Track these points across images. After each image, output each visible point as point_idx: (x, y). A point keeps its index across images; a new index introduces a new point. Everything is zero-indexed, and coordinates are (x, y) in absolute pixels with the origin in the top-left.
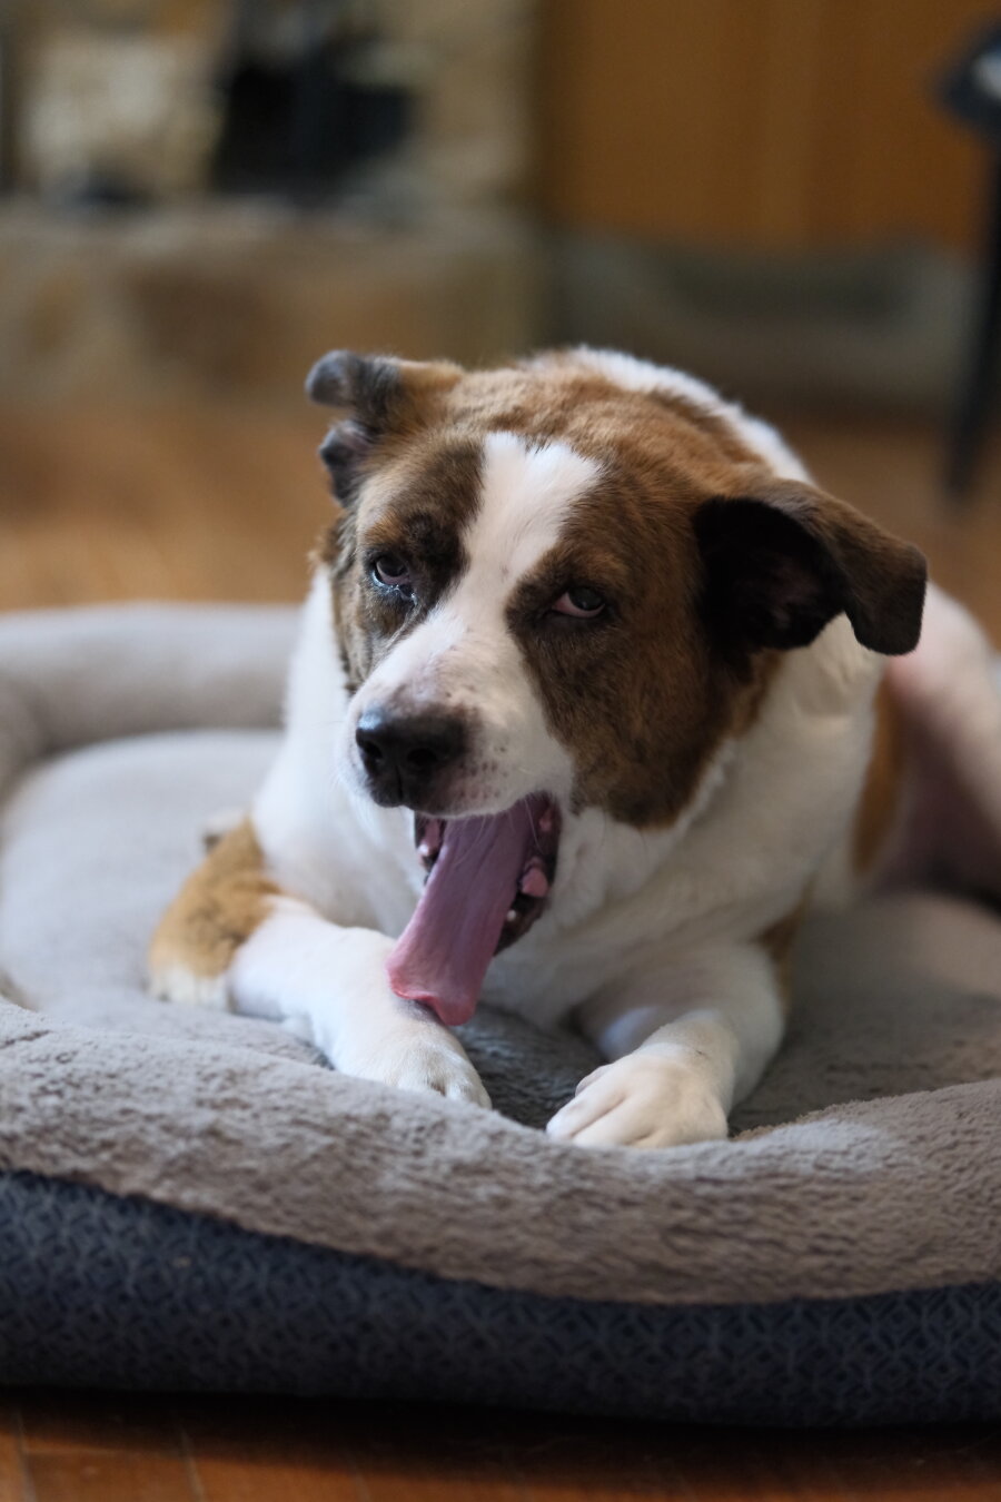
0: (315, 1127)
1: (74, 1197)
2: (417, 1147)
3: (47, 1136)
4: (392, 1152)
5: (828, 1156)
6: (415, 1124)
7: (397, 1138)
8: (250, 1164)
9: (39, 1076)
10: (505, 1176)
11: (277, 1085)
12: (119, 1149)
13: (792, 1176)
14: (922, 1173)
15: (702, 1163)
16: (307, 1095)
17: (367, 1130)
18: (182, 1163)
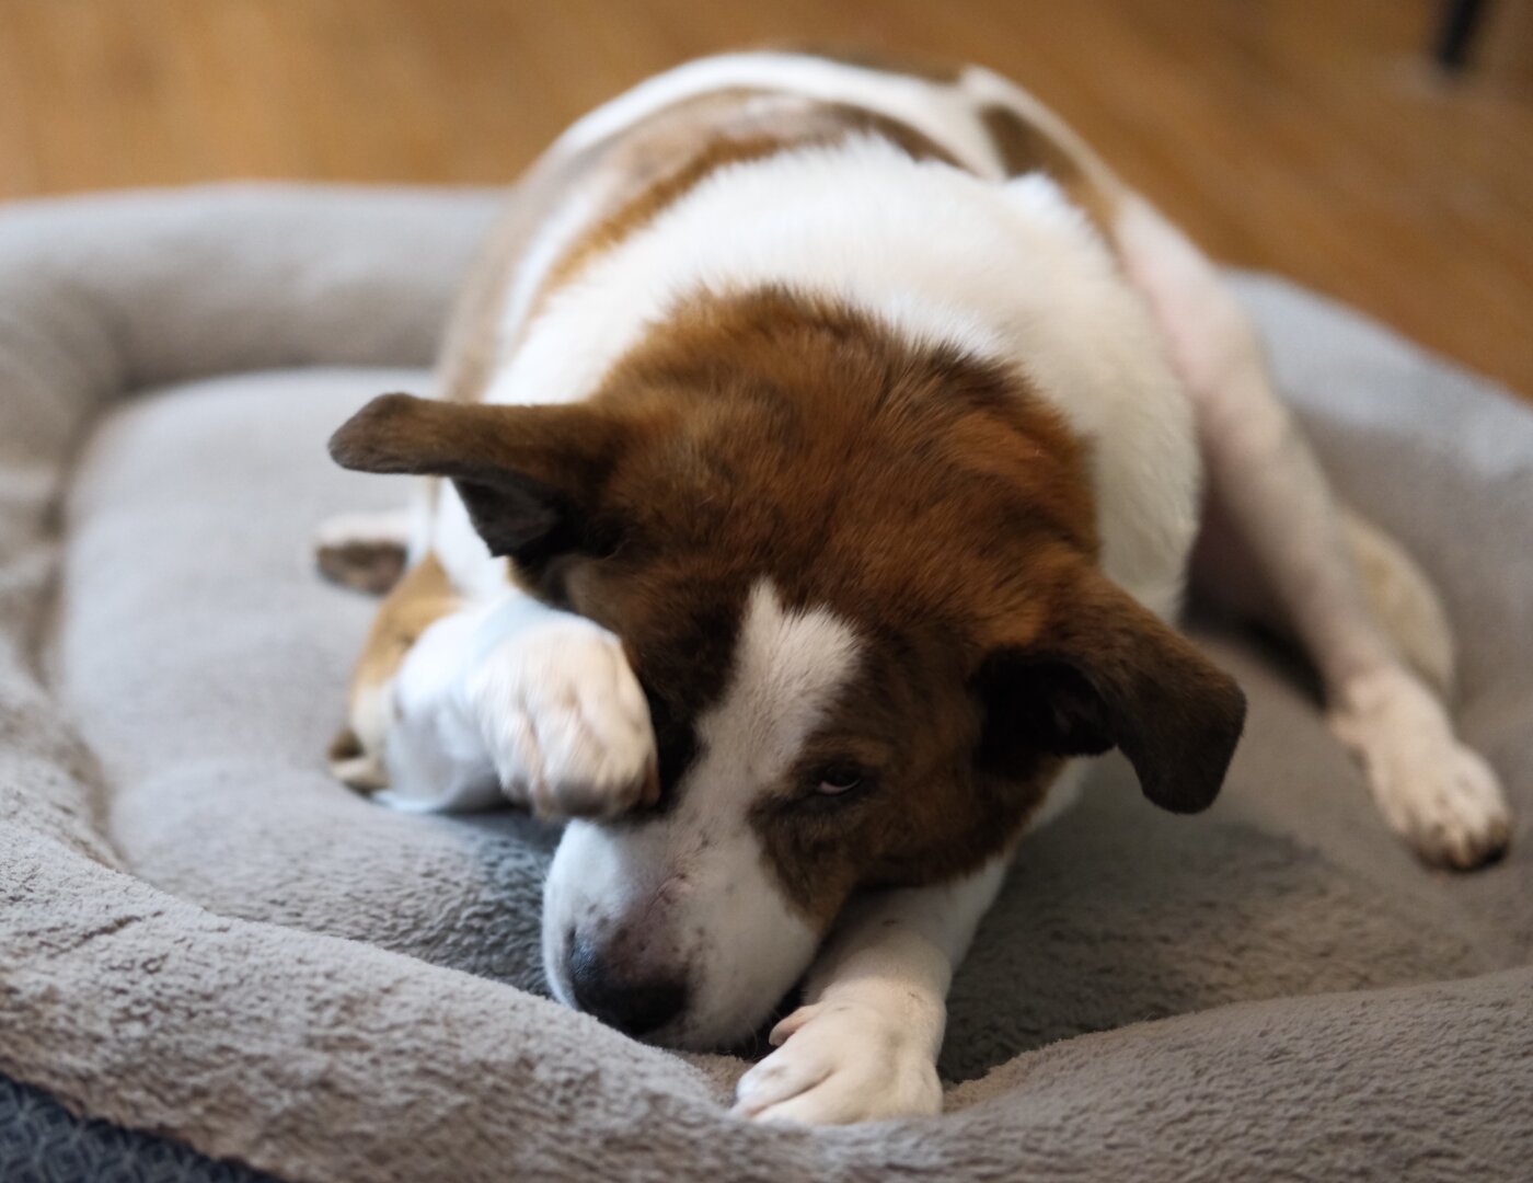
0: (445, 1080)
1: (159, 1157)
2: (563, 1110)
3: (131, 1079)
4: (535, 1115)
5: (1039, 1135)
6: (562, 1076)
7: (541, 1096)
8: (367, 1127)
9: (123, 992)
10: (664, 1155)
11: (400, 1019)
12: (213, 1100)
13: (998, 1162)
14: (1149, 1156)
15: (893, 1146)
16: (437, 1033)
17: (505, 1084)
18: (287, 1122)
